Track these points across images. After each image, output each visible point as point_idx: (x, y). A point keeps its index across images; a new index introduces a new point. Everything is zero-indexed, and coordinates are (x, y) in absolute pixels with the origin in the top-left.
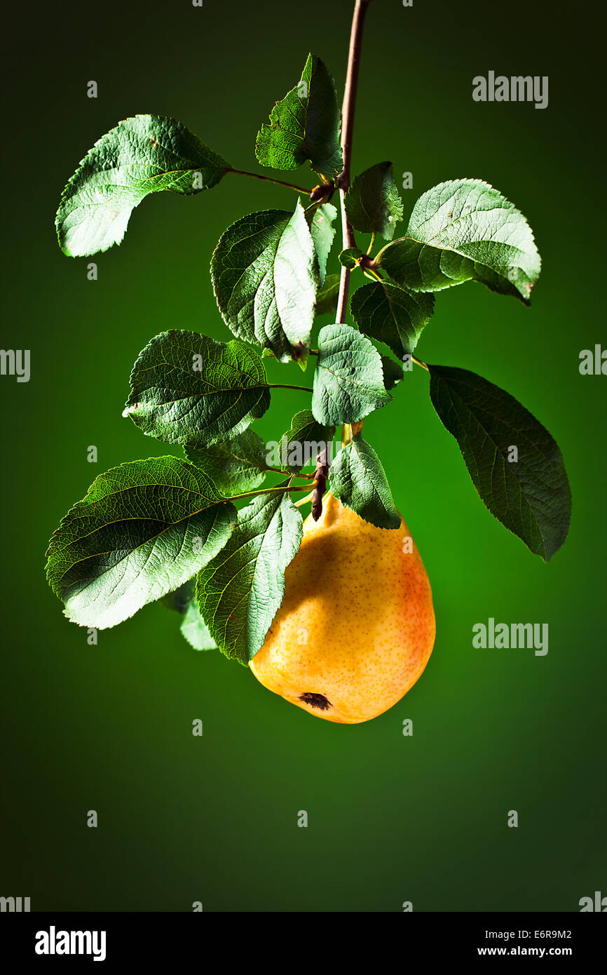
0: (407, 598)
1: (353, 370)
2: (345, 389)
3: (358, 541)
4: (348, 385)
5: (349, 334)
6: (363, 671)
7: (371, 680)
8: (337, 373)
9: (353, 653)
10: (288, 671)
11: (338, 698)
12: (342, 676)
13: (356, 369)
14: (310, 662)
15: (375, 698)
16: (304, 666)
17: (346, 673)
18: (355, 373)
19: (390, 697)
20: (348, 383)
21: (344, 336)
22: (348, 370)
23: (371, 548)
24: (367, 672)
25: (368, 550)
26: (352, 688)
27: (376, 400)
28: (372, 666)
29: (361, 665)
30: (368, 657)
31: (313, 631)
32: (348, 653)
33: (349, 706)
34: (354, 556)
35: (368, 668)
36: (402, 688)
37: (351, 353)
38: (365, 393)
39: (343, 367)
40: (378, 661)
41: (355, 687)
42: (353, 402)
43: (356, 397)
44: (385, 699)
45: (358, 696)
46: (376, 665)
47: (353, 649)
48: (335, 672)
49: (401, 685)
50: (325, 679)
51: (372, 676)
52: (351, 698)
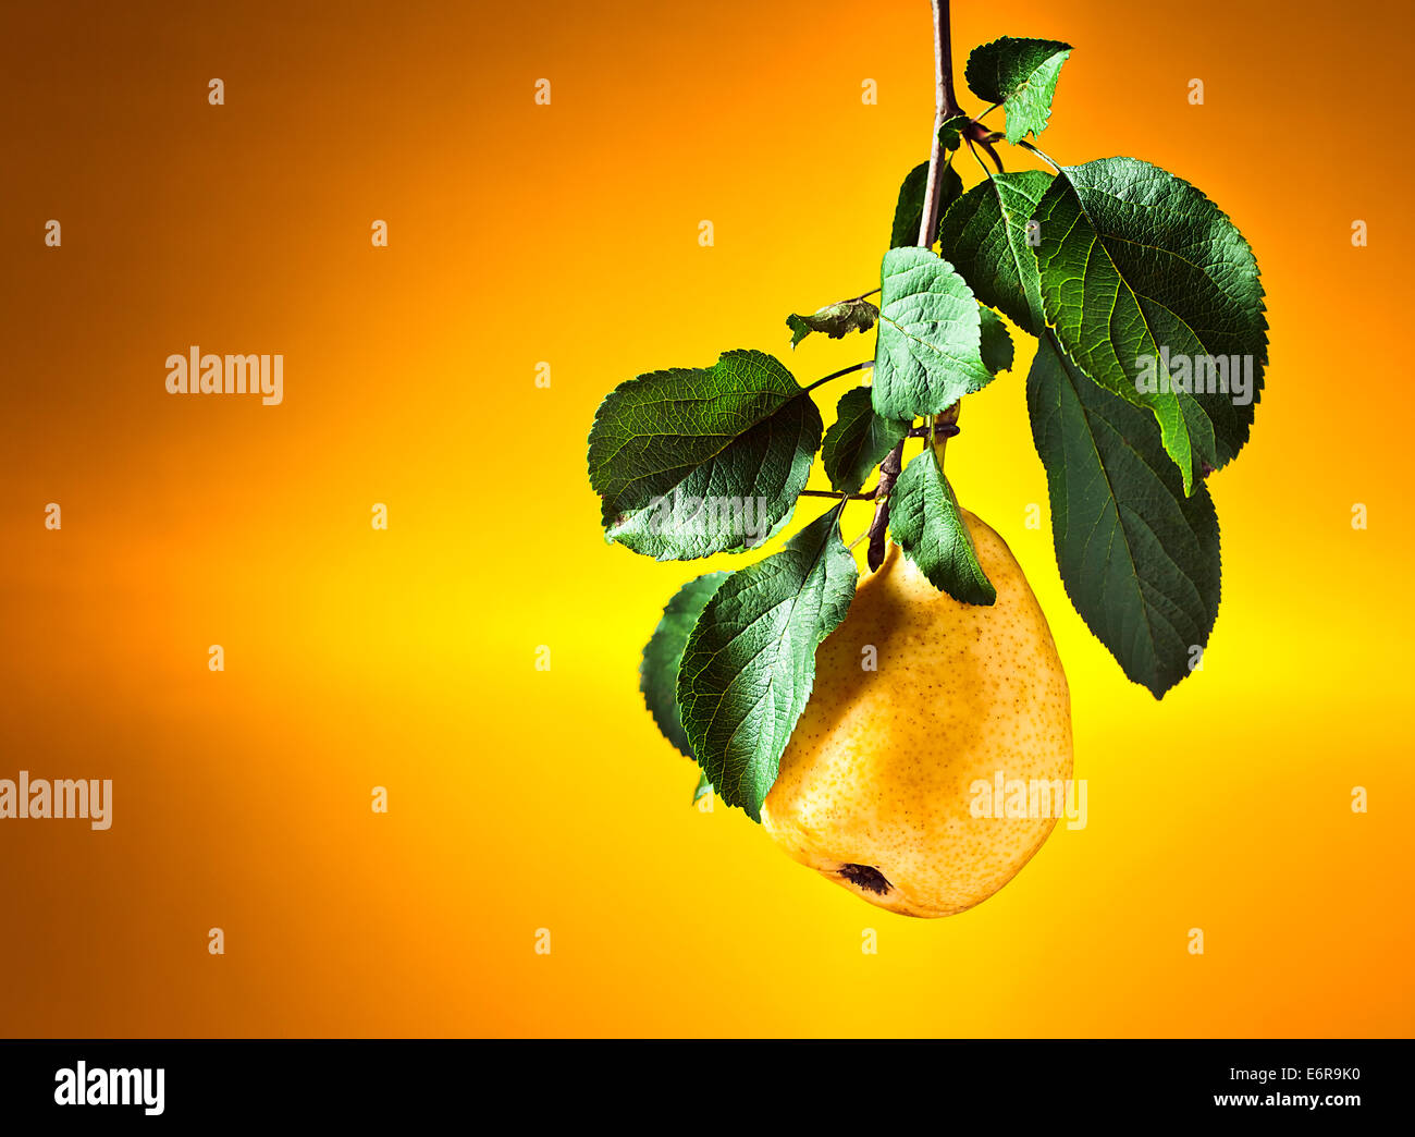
0: (1019, 707)
1: (935, 326)
2: (919, 358)
3: (938, 608)
4: (924, 351)
5: (929, 264)
6: (939, 830)
7: (954, 845)
8: (907, 329)
9: (922, 797)
10: (815, 826)
11: (899, 875)
12: (903, 836)
13: (939, 325)
14: (849, 811)
15: (962, 876)
16: (840, 817)
17: (911, 833)
18: (937, 331)
19: (988, 875)
20: (924, 348)
21: (921, 267)
22: (925, 326)
23: (960, 621)
24: (946, 830)
25: (954, 623)
26: (920, 858)
27: (969, 378)
28: (954, 821)
29: (935, 819)
30: (947, 805)
31: (854, 759)
32: (914, 797)
33: (917, 887)
34: (930, 633)
35: (948, 825)
36: (1009, 860)
37: (932, 296)
38: (950, 366)
39: (918, 321)
40: (964, 812)
41: (927, 857)
42: (931, 381)
43: (935, 371)
44: (980, 879)
45: (931, 872)
46: (961, 818)
47: (920, 791)
48: (891, 829)
49: (1009, 855)
50: (875, 840)
51: (955, 838)
52: (921, 875)
